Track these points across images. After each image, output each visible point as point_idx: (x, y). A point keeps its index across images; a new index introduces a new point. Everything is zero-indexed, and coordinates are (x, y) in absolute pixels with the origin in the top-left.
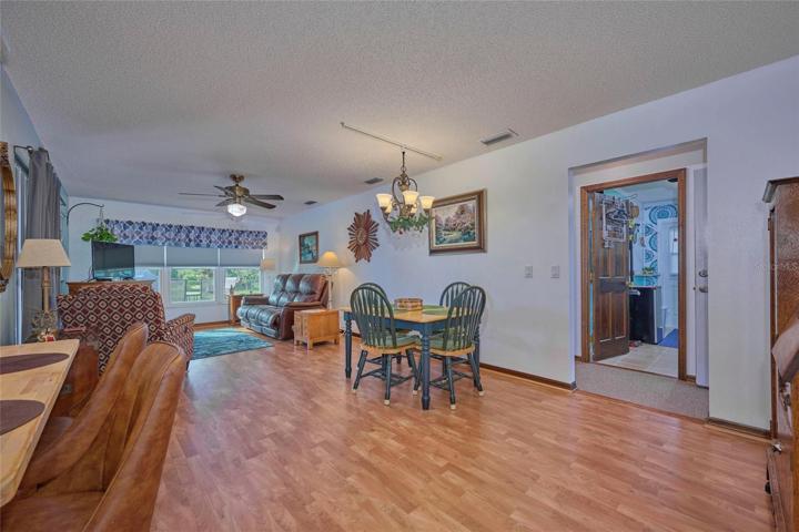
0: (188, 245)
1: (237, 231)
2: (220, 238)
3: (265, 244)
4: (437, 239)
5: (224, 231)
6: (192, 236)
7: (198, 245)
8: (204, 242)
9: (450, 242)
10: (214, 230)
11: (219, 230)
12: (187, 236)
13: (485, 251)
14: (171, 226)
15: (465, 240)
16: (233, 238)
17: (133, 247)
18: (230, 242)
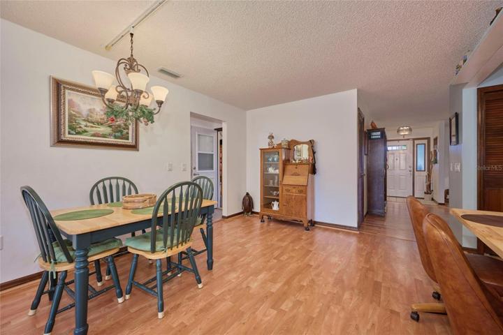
4: (70, 127)
9: (94, 135)
13: (138, 150)
15: (116, 137)
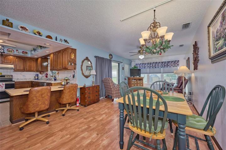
0: (153, 68)
1: (167, 62)
2: (161, 65)
3: (178, 65)
5: (163, 62)
6: (154, 65)
7: (156, 67)
8: (157, 67)
10: (160, 62)
11: (161, 62)
12: (153, 65)
14: (148, 63)
16: (166, 64)
17: (140, 69)
18: (165, 66)
